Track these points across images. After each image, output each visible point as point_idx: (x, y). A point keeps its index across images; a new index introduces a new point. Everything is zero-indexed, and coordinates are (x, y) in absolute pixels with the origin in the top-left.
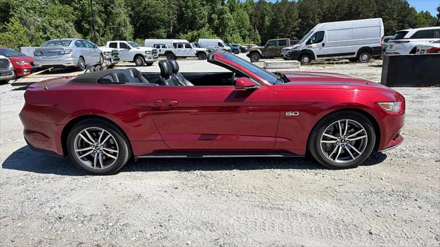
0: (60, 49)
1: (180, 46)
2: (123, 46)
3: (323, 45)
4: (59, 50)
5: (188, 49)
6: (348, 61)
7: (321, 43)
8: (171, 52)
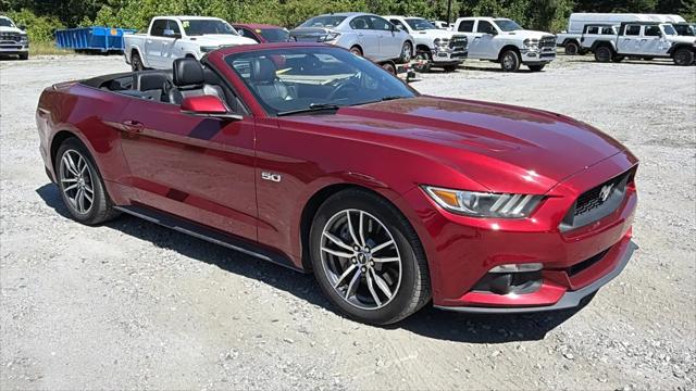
0: (320, 31)
1: (634, 30)
2: (484, 27)
4: (317, 34)
5: (652, 38)
8: (607, 44)
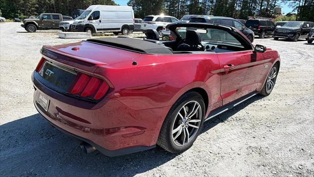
3: (100, 21)
6: (113, 33)
7: (98, 20)
